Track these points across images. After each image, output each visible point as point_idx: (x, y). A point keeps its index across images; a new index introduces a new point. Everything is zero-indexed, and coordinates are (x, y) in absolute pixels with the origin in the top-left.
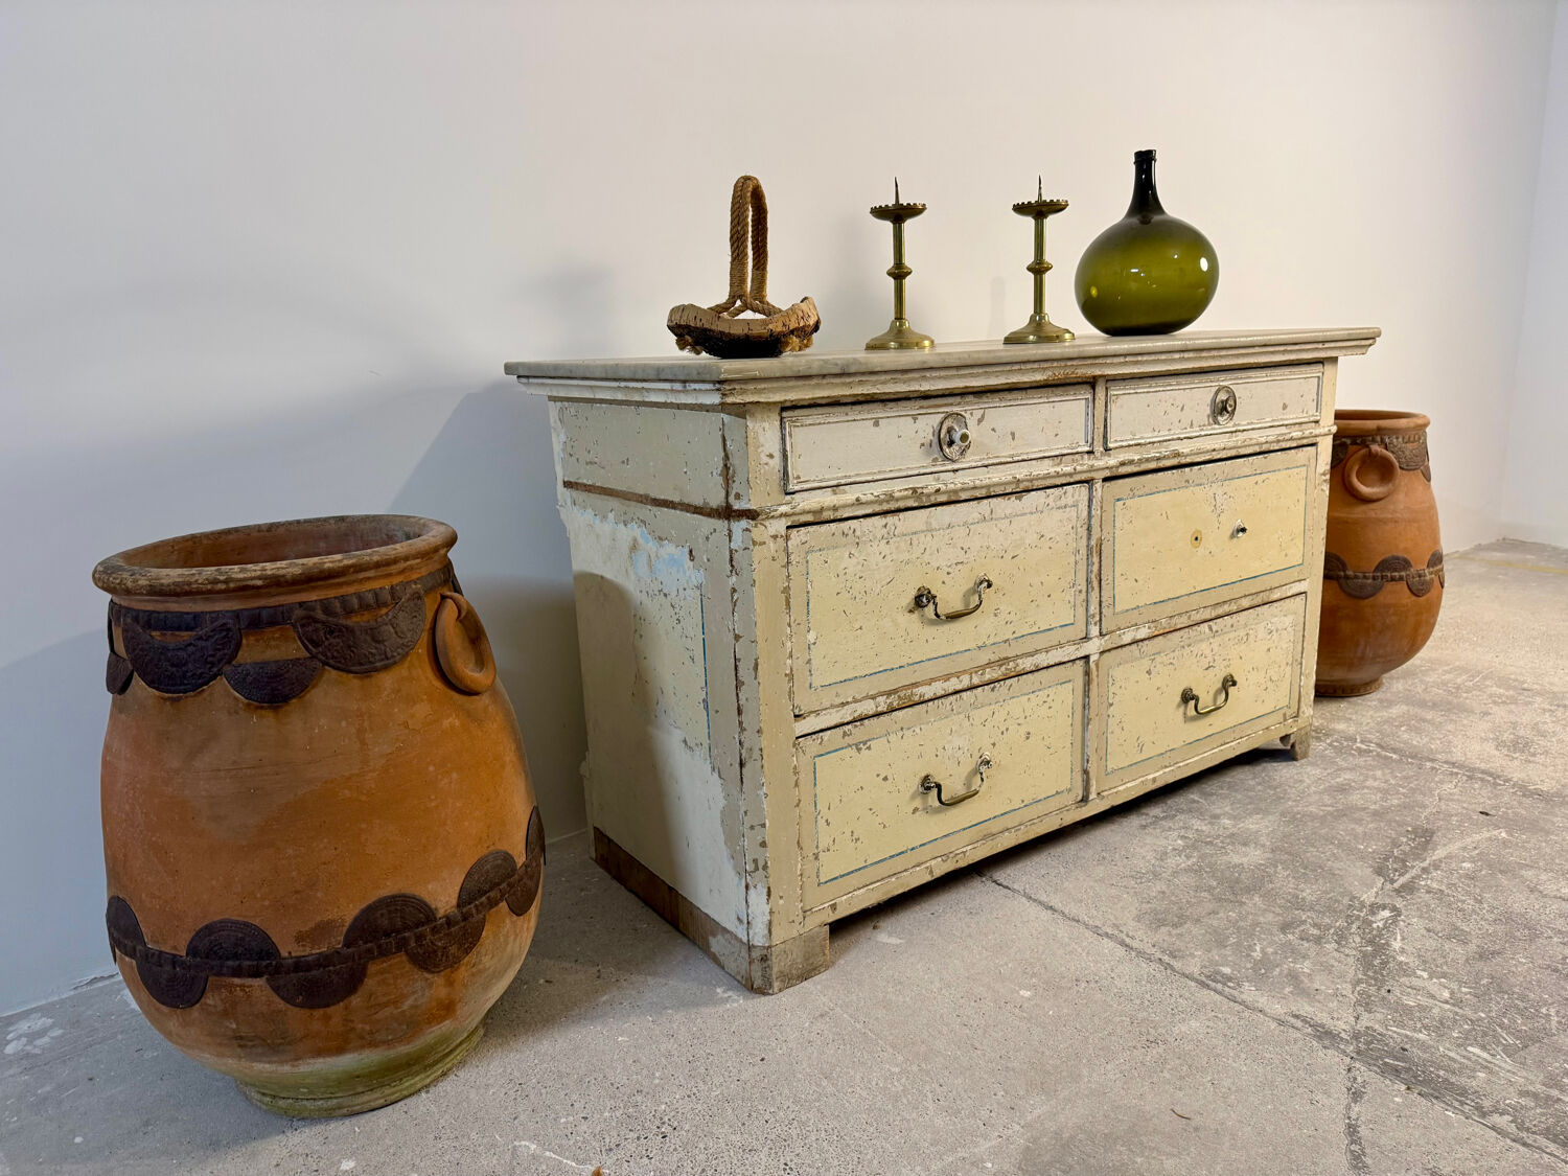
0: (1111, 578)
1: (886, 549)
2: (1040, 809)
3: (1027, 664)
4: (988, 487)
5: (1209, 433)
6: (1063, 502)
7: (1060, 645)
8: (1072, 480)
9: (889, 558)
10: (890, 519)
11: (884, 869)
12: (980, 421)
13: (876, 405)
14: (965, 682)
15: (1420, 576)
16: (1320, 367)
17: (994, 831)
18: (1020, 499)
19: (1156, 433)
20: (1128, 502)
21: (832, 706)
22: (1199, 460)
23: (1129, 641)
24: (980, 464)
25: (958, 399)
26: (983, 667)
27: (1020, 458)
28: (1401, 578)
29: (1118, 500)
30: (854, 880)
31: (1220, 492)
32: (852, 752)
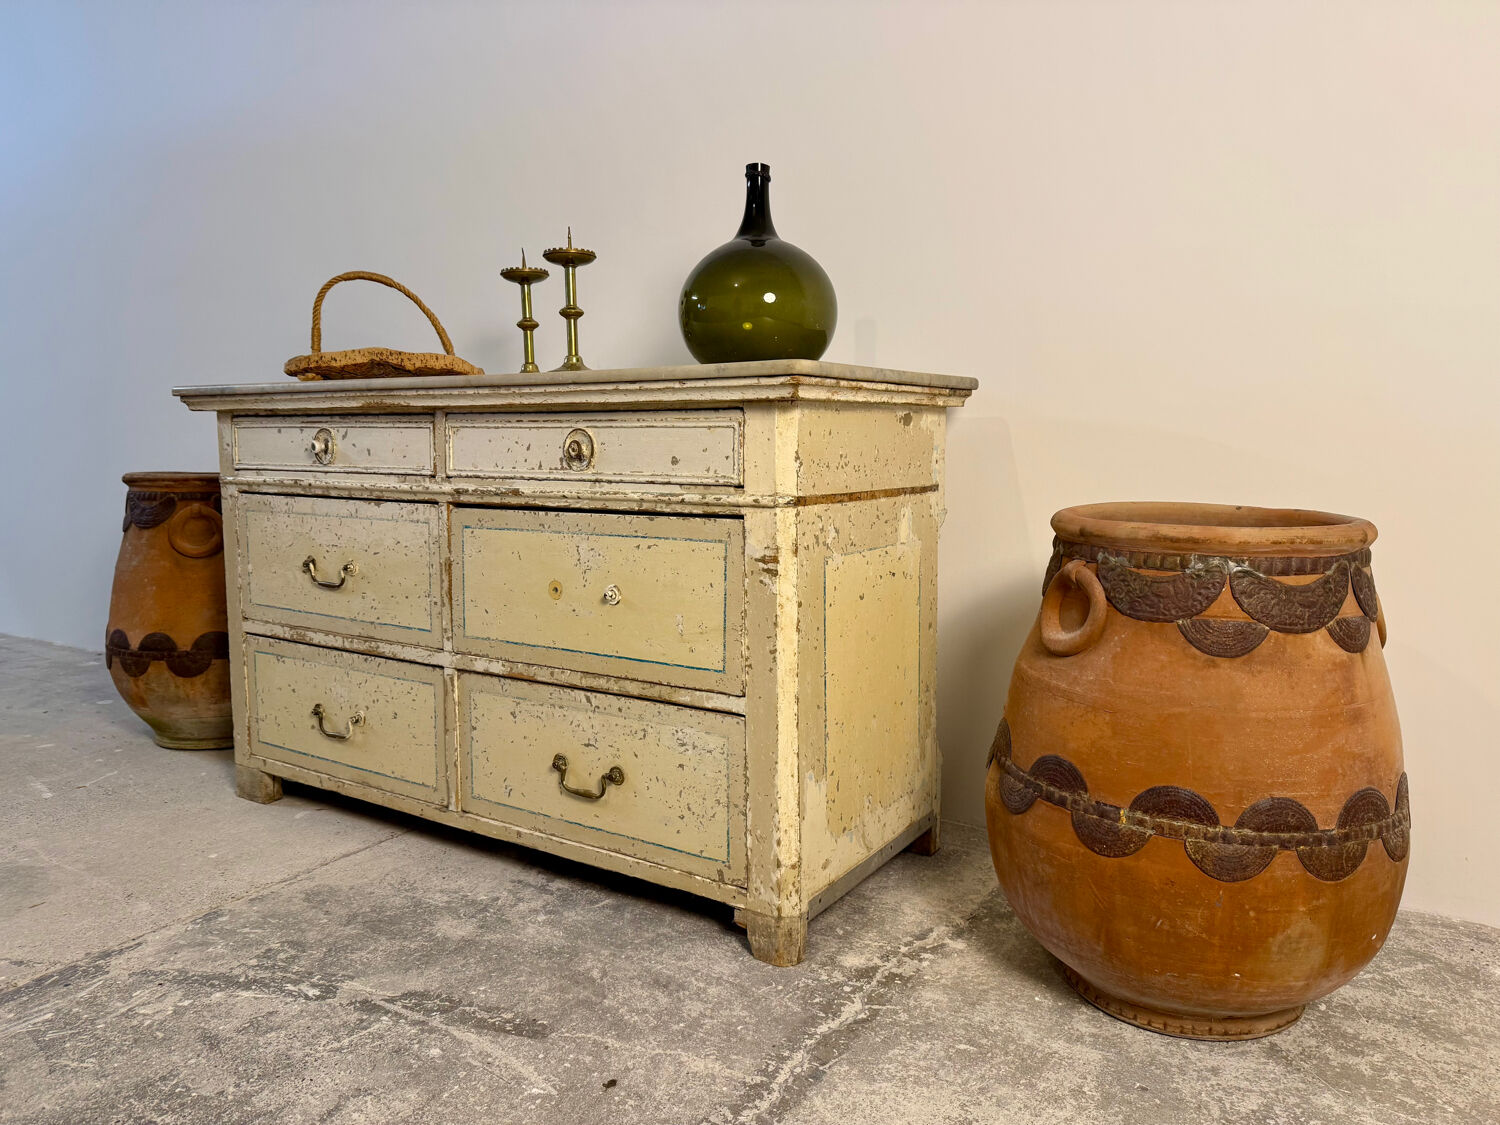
0: (461, 600)
1: (286, 519)
2: (407, 789)
3: (386, 649)
4: (349, 489)
5: (560, 477)
6: (415, 517)
7: (417, 646)
8: (416, 498)
9: (290, 528)
10: (289, 500)
11: (295, 758)
12: (344, 437)
13: (278, 418)
14: (339, 643)
15: (1103, 815)
16: (737, 415)
17: (371, 783)
18: (378, 505)
19: (499, 469)
20: (476, 531)
21: (262, 621)
22: (551, 504)
23: (481, 670)
24: (342, 470)
25: (328, 419)
26: (353, 637)
27: (372, 471)
28: (1062, 802)
29: (466, 527)
30: (278, 753)
31: (584, 546)
32: (273, 659)
